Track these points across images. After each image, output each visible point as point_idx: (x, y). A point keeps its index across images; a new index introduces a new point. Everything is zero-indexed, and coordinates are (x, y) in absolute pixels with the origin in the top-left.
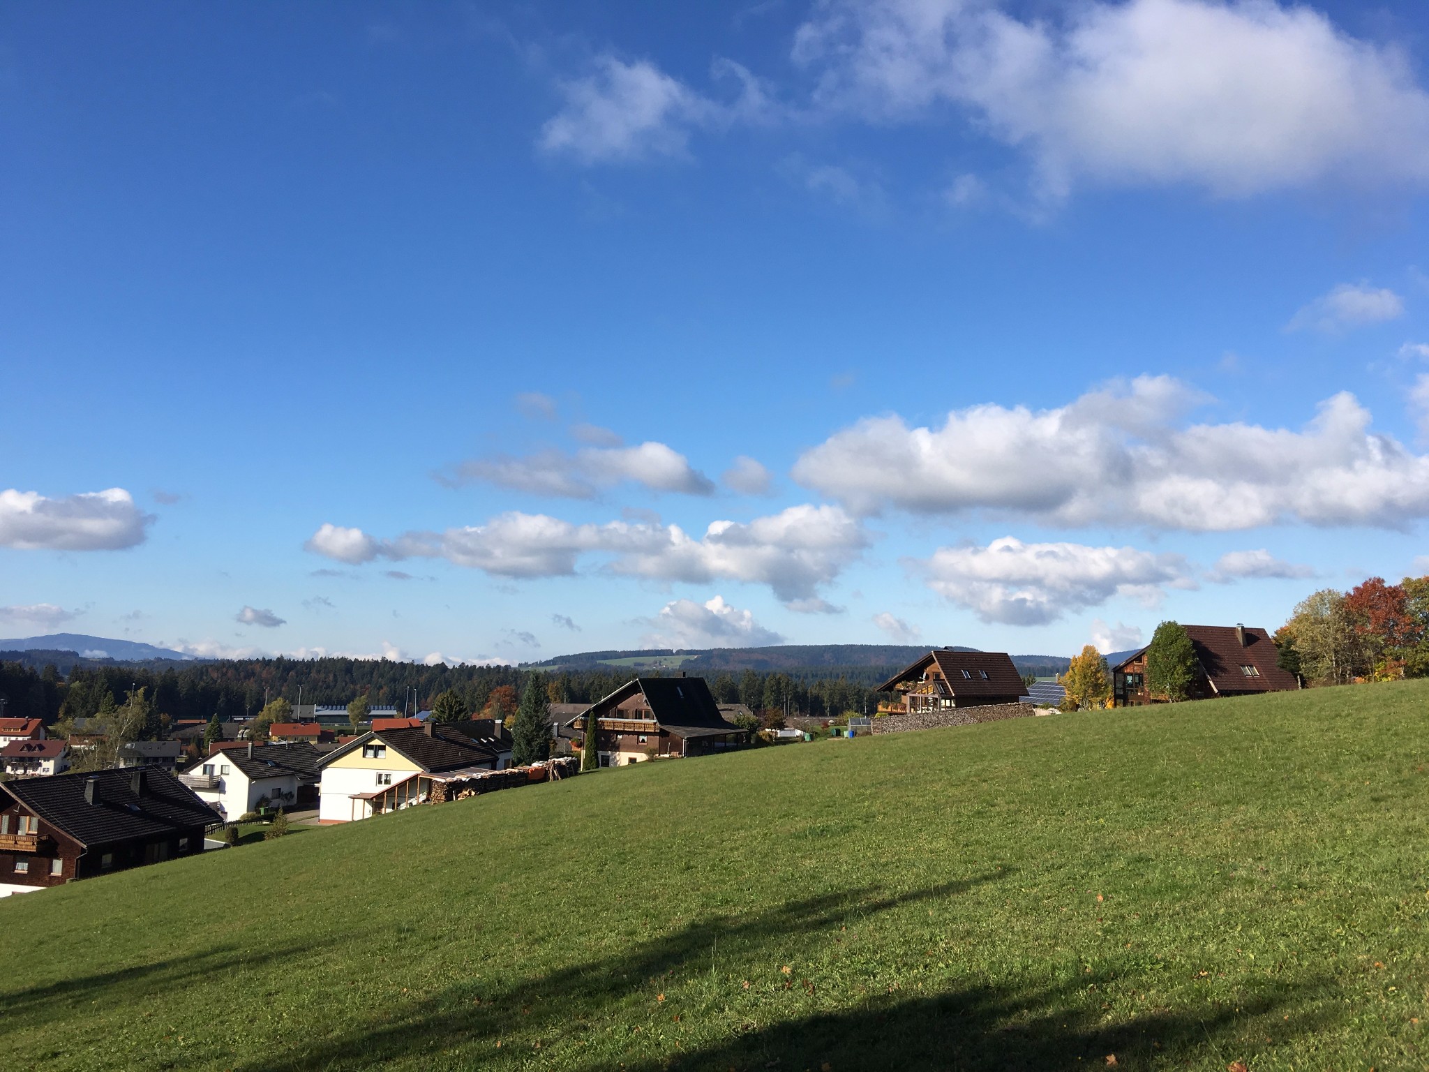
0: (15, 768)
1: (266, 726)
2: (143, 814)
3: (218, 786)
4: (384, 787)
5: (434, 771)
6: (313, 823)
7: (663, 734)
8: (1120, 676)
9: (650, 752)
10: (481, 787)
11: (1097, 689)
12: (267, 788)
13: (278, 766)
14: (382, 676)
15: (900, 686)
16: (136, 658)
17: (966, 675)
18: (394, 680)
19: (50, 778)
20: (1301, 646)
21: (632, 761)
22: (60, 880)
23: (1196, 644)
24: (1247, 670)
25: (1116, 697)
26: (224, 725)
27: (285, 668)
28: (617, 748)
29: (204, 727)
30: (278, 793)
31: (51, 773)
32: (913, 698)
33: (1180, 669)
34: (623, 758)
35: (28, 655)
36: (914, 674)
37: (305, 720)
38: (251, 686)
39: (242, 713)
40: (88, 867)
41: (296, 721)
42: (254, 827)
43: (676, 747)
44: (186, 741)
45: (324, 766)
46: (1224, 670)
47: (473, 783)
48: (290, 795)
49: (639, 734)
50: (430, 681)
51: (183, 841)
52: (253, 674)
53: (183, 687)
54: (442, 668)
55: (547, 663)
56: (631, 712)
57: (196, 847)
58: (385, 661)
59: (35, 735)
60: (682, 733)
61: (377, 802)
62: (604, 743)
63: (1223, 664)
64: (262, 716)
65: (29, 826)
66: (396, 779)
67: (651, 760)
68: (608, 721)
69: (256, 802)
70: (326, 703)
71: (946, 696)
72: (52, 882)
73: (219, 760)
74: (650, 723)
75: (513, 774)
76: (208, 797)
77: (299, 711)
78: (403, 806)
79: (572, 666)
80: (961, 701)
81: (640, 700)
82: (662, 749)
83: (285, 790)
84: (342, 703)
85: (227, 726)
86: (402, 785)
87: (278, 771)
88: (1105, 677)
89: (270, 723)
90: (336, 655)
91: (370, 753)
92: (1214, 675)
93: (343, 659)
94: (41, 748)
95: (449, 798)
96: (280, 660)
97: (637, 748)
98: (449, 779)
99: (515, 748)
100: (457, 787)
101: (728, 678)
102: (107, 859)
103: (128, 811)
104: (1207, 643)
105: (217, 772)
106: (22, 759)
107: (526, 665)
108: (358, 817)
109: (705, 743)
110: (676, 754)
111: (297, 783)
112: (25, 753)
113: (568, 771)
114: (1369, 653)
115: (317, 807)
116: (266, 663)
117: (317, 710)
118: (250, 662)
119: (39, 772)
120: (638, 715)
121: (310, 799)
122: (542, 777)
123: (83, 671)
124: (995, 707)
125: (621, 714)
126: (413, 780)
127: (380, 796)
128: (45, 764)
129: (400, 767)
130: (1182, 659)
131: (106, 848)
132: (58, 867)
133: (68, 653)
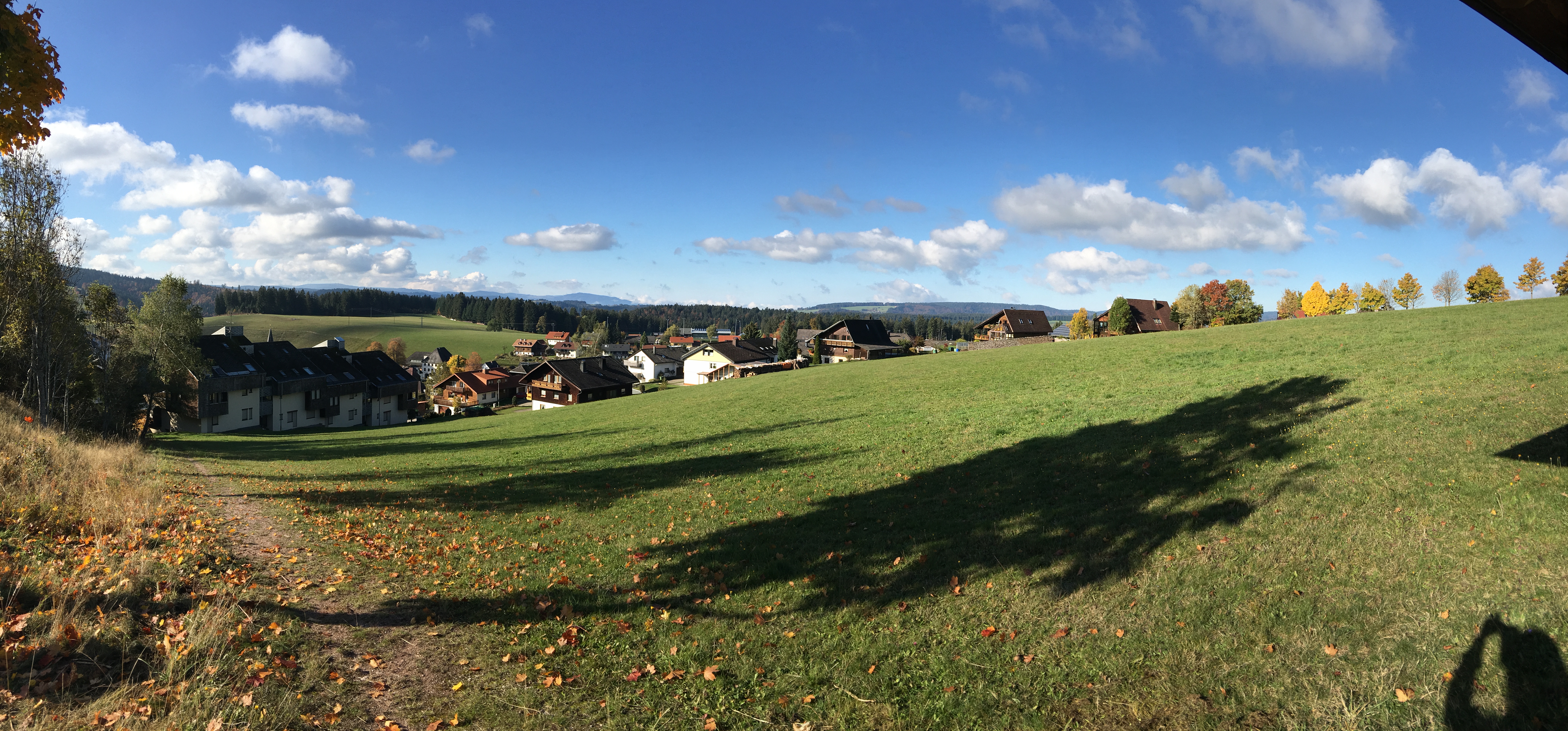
0: (560, 354)
1: (668, 338)
2: (604, 378)
3: (640, 366)
4: (713, 370)
5: (736, 363)
6: (681, 385)
7: (856, 348)
8: (1097, 323)
9: (849, 357)
10: (759, 371)
11: (1085, 329)
12: (662, 367)
13: (667, 358)
14: (726, 313)
15: (986, 327)
16: (611, 304)
17: (1021, 322)
18: (732, 316)
19: (574, 359)
20: (1181, 310)
21: (841, 361)
22: (572, 403)
23: (1132, 308)
24: (1156, 321)
25: (1095, 333)
26: (648, 337)
27: (679, 310)
28: (832, 354)
29: (640, 337)
30: (668, 370)
31: (575, 357)
32: (994, 333)
33: (1123, 320)
34: (836, 359)
35: (565, 303)
36: (994, 320)
37: (687, 336)
38: (663, 318)
39: (658, 331)
40: (582, 398)
41: (682, 336)
42: (655, 385)
43: (864, 354)
44: (632, 344)
45: (685, 359)
46: (1145, 320)
47: (754, 369)
48: (673, 372)
49: (844, 347)
50: (750, 317)
51: (623, 390)
52: (664, 312)
53: (632, 319)
54: (756, 310)
55: (813, 308)
56: (840, 336)
57: (629, 393)
58: (727, 307)
59: (567, 340)
60: (867, 348)
61: (710, 376)
62: (824, 351)
63: (1145, 317)
64: (666, 333)
65: (558, 379)
66: (718, 367)
67: (849, 361)
68: (829, 341)
69: (658, 375)
70: (696, 328)
71: (1009, 332)
72: (569, 403)
73: (641, 354)
74: (850, 342)
75: (775, 366)
76: (634, 371)
77: (684, 331)
78: (722, 379)
79: (827, 310)
80: (1017, 335)
81: (845, 331)
82: (856, 355)
83: (671, 369)
84: (705, 327)
85: (650, 338)
86: (721, 369)
87: (667, 360)
88: (1090, 323)
89: (670, 336)
90: (703, 303)
91: (706, 353)
92: (1140, 323)
93: (707, 305)
94: (570, 346)
95: (742, 376)
96: (676, 305)
97: (842, 354)
98: (742, 367)
99: (779, 353)
100: (747, 371)
101: (909, 319)
102: (590, 396)
103: (598, 376)
104: (1137, 307)
105: (640, 360)
106: (562, 350)
107: (802, 309)
108: (701, 383)
109: (880, 353)
110: (863, 358)
111: (676, 366)
112: (563, 348)
113: (802, 365)
114: (1209, 314)
115: (683, 378)
116: (670, 307)
117: (693, 331)
118: (662, 306)
119: (570, 356)
120: (844, 338)
121: (680, 374)
122: (790, 367)
123: (588, 311)
124: (1033, 338)
125: (835, 337)
126: (727, 367)
127: (711, 374)
128: (572, 353)
129: (720, 360)
130: (1124, 316)
131: (589, 391)
132: (570, 397)
133: (581, 302)
